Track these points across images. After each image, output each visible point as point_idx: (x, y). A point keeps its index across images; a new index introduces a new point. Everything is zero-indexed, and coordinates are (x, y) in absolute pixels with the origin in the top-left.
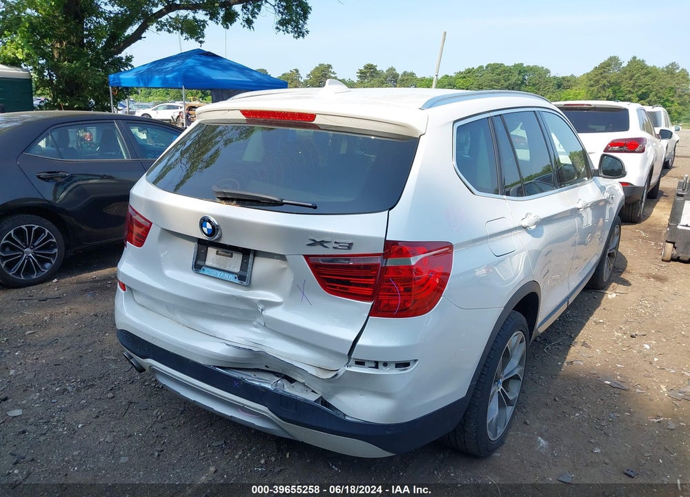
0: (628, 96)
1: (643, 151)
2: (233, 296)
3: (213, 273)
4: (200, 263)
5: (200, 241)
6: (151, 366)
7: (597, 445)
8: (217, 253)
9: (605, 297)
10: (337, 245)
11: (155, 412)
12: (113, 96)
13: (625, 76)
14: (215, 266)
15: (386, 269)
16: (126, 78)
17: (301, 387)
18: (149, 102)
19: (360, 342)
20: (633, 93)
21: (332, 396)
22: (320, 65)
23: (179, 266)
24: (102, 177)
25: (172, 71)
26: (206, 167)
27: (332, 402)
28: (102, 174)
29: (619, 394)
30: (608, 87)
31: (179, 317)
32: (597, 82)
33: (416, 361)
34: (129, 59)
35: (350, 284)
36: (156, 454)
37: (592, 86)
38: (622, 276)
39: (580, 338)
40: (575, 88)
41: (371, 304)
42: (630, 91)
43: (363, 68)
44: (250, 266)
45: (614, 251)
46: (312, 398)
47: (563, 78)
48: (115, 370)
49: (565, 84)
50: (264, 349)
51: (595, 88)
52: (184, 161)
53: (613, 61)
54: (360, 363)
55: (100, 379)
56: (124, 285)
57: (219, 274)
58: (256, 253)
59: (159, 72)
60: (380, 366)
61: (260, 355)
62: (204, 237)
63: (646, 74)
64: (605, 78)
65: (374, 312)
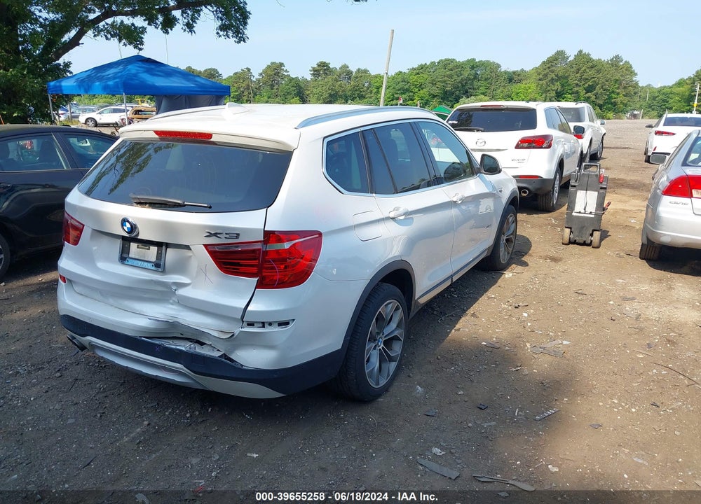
0: (576, 89)
1: (549, 146)
2: (152, 280)
3: (136, 263)
4: (125, 255)
5: (123, 238)
6: (90, 342)
7: (462, 389)
8: (138, 247)
9: (503, 276)
10: (227, 236)
11: (98, 385)
12: (53, 102)
13: (572, 70)
14: (137, 257)
15: (266, 253)
16: (67, 85)
17: (209, 347)
18: (94, 104)
19: (249, 308)
20: (580, 86)
21: (232, 352)
22: (272, 63)
23: (108, 259)
24: (44, 186)
25: (114, 78)
26: (138, 171)
27: (233, 357)
28: (44, 183)
29: (491, 351)
30: (557, 81)
31: (111, 301)
32: (546, 75)
33: (294, 320)
34: (67, 65)
35: (241, 265)
36: (99, 415)
37: (540, 80)
38: (523, 259)
39: (471, 311)
40: (524, 82)
41: (257, 279)
42: (577, 84)
43: (316, 66)
44: (163, 255)
45: (511, 236)
46: (216, 354)
47: (514, 73)
48: (61, 355)
49: (516, 78)
50: (178, 320)
51: (544, 82)
52: (119, 166)
53: (560, 55)
54: (251, 324)
55: (49, 363)
56: (64, 278)
57: (140, 264)
58: (168, 245)
59: (100, 79)
60: (266, 325)
61: (174, 325)
62: (125, 234)
63: (592, 67)
64: (553, 71)
65: (259, 286)
